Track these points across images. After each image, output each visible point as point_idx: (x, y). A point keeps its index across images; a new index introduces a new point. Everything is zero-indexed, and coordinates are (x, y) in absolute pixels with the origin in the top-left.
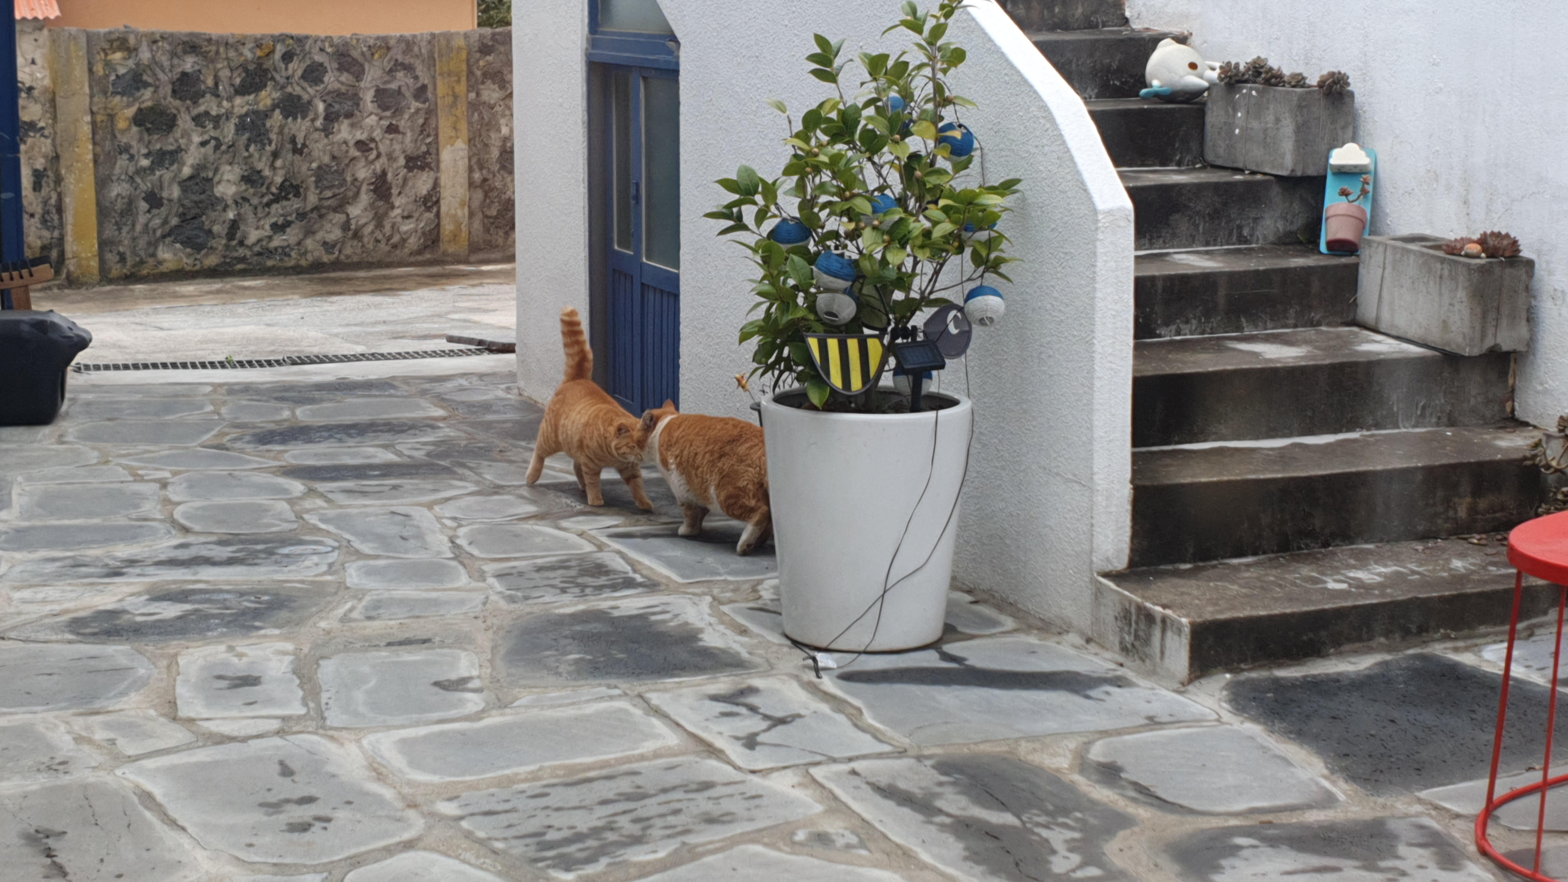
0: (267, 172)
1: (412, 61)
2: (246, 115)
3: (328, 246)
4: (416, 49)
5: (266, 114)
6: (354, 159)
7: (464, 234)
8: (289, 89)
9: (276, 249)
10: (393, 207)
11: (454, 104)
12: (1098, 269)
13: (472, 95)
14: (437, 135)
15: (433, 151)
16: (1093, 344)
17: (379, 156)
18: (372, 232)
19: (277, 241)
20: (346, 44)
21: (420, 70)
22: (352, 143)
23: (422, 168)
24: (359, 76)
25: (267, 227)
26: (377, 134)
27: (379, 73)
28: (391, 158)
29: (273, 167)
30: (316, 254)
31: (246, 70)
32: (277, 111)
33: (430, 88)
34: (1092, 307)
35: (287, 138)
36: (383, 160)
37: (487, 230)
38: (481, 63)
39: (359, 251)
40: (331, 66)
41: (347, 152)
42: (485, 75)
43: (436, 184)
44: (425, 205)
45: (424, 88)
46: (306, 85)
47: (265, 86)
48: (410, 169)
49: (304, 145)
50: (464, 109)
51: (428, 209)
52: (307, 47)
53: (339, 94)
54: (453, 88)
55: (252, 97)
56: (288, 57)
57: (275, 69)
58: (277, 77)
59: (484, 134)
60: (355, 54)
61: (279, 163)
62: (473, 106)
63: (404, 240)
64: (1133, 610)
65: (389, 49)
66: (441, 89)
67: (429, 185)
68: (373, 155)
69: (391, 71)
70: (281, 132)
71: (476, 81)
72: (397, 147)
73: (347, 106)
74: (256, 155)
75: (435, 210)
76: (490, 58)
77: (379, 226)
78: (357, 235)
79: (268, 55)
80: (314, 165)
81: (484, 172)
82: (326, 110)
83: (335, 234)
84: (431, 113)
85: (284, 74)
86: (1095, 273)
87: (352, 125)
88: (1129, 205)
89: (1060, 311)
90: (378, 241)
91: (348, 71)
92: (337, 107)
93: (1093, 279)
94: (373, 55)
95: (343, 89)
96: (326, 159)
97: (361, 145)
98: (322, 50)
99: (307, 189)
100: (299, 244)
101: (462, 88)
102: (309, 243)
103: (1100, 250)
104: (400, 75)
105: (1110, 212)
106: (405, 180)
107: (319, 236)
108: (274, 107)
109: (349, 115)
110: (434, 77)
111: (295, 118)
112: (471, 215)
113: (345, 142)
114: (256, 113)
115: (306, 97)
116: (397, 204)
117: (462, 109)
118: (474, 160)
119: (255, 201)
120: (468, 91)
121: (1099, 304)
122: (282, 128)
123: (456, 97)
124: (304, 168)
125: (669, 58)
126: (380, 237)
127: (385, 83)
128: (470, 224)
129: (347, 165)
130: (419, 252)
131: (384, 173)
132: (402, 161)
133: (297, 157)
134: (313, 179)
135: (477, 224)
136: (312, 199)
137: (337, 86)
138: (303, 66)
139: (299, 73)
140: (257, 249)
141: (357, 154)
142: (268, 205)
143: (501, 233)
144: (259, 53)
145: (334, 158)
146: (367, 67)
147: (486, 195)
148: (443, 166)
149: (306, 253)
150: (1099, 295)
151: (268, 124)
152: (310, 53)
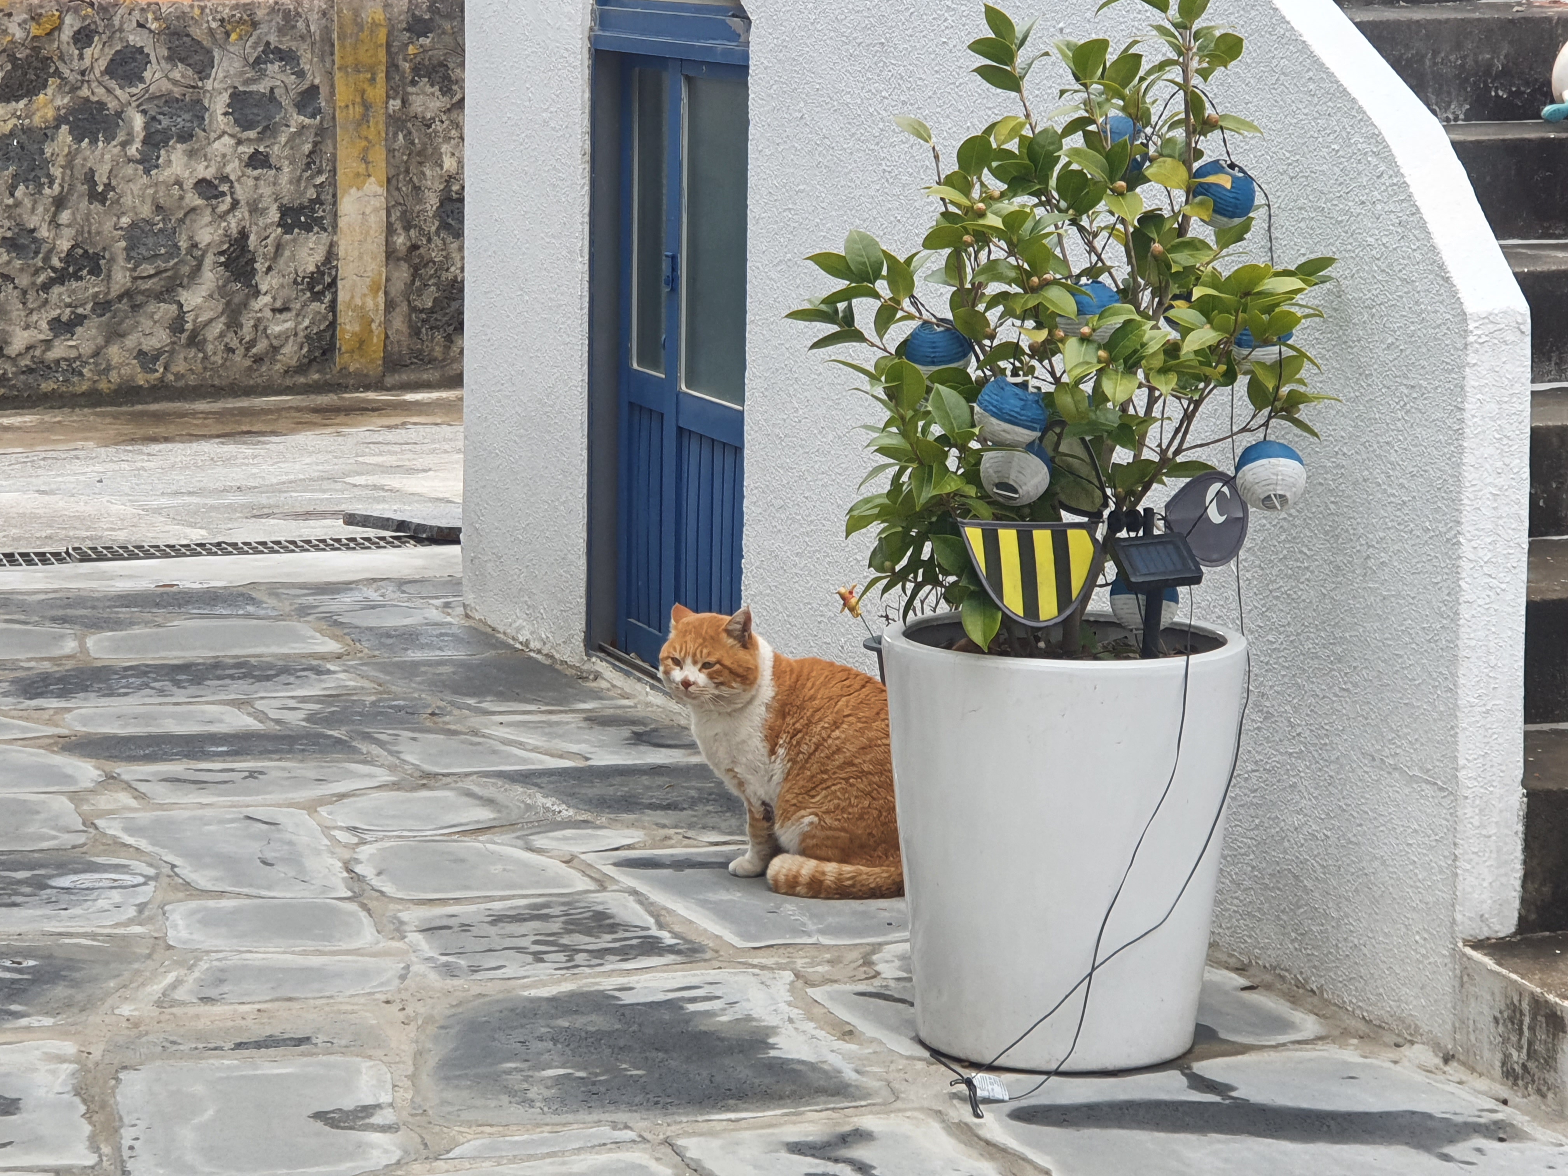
0: (44, 232)
1: (294, 45)
2: (12, 134)
3: (146, 359)
4: (301, 25)
5: (46, 134)
6: (193, 210)
7: (377, 339)
8: (85, 92)
9: (57, 362)
10: (257, 293)
11: (365, 118)
12: (1467, 415)
13: (395, 104)
14: (334, 171)
15: (327, 197)
16: (1459, 543)
17: (235, 204)
18: (222, 335)
19: (59, 350)
20: (182, 16)
21: (307, 60)
22: (189, 184)
23: (308, 228)
24: (203, 70)
25: (44, 325)
26: (233, 169)
27: (238, 64)
28: (255, 209)
29: (54, 223)
30: (125, 371)
31: (12, 58)
32: (65, 128)
33: (324, 91)
34: (1458, 479)
35: (79, 174)
36: (242, 212)
37: (415, 332)
38: (411, 50)
39: (198, 367)
40: (156, 52)
41: (182, 198)
42: (416, 70)
43: (331, 255)
44: (311, 287)
45: (313, 90)
46: (113, 84)
47: (45, 86)
48: (288, 229)
49: (108, 186)
50: (382, 127)
51: (317, 297)
52: (116, 22)
53: (168, 100)
54: (363, 92)
55: (22, 104)
56: (83, 37)
57: (61, 58)
58: (66, 73)
59: (413, 169)
60: (197, 32)
61: (65, 217)
62: (397, 122)
63: (275, 349)
64: (1525, 1006)
65: (255, 25)
66: (344, 93)
67: (319, 256)
68: (223, 207)
69: (258, 61)
70: (69, 164)
71: (403, 77)
72: (266, 190)
73: (183, 120)
74: (28, 203)
75: (328, 297)
76: (425, 41)
77: (234, 324)
78: (195, 340)
79: (49, 34)
80: (125, 221)
81: (412, 232)
82: (147, 126)
83: (160, 338)
84: (324, 133)
85: (76, 65)
86: (1461, 421)
87: (191, 154)
88: (1521, 306)
89: (1402, 486)
90: (230, 350)
91: (182, 60)
92: (165, 122)
93: (1460, 433)
94: (228, 34)
95: (177, 92)
96: (146, 211)
97: (205, 187)
98: (140, 25)
99: (112, 260)
100: (96, 354)
101: (377, 92)
102: (114, 352)
103: (1471, 382)
104: (273, 68)
105: (1488, 318)
106: (279, 247)
107: (131, 341)
108: (59, 121)
109: (185, 137)
110: (330, 73)
111: (94, 141)
112: (390, 305)
113: (179, 183)
114: (27, 131)
115: (112, 105)
116: (263, 288)
117: (377, 127)
118: (396, 214)
119: (23, 281)
120: (388, 97)
121: (1469, 475)
122: (71, 157)
123: (367, 106)
124: (108, 225)
125: (732, 45)
126: (234, 344)
127: (247, 82)
128: (387, 323)
129: (181, 221)
130: (302, 369)
131: (243, 235)
132: (274, 215)
133: (96, 207)
134: (123, 244)
135: (399, 323)
136: (121, 278)
137: (166, 86)
138: (110, 52)
139: (102, 64)
140: (25, 362)
141: (199, 202)
142: (46, 287)
143: (439, 337)
144: (35, 30)
145: (159, 208)
146: (216, 53)
147: (415, 274)
148: (342, 223)
149: (108, 369)
150: (1468, 459)
151: (48, 151)
152: (121, 30)
